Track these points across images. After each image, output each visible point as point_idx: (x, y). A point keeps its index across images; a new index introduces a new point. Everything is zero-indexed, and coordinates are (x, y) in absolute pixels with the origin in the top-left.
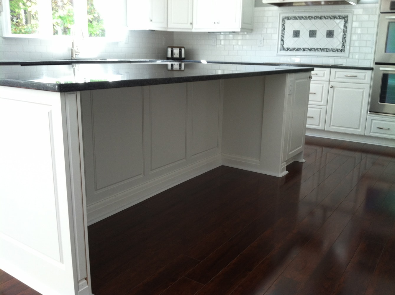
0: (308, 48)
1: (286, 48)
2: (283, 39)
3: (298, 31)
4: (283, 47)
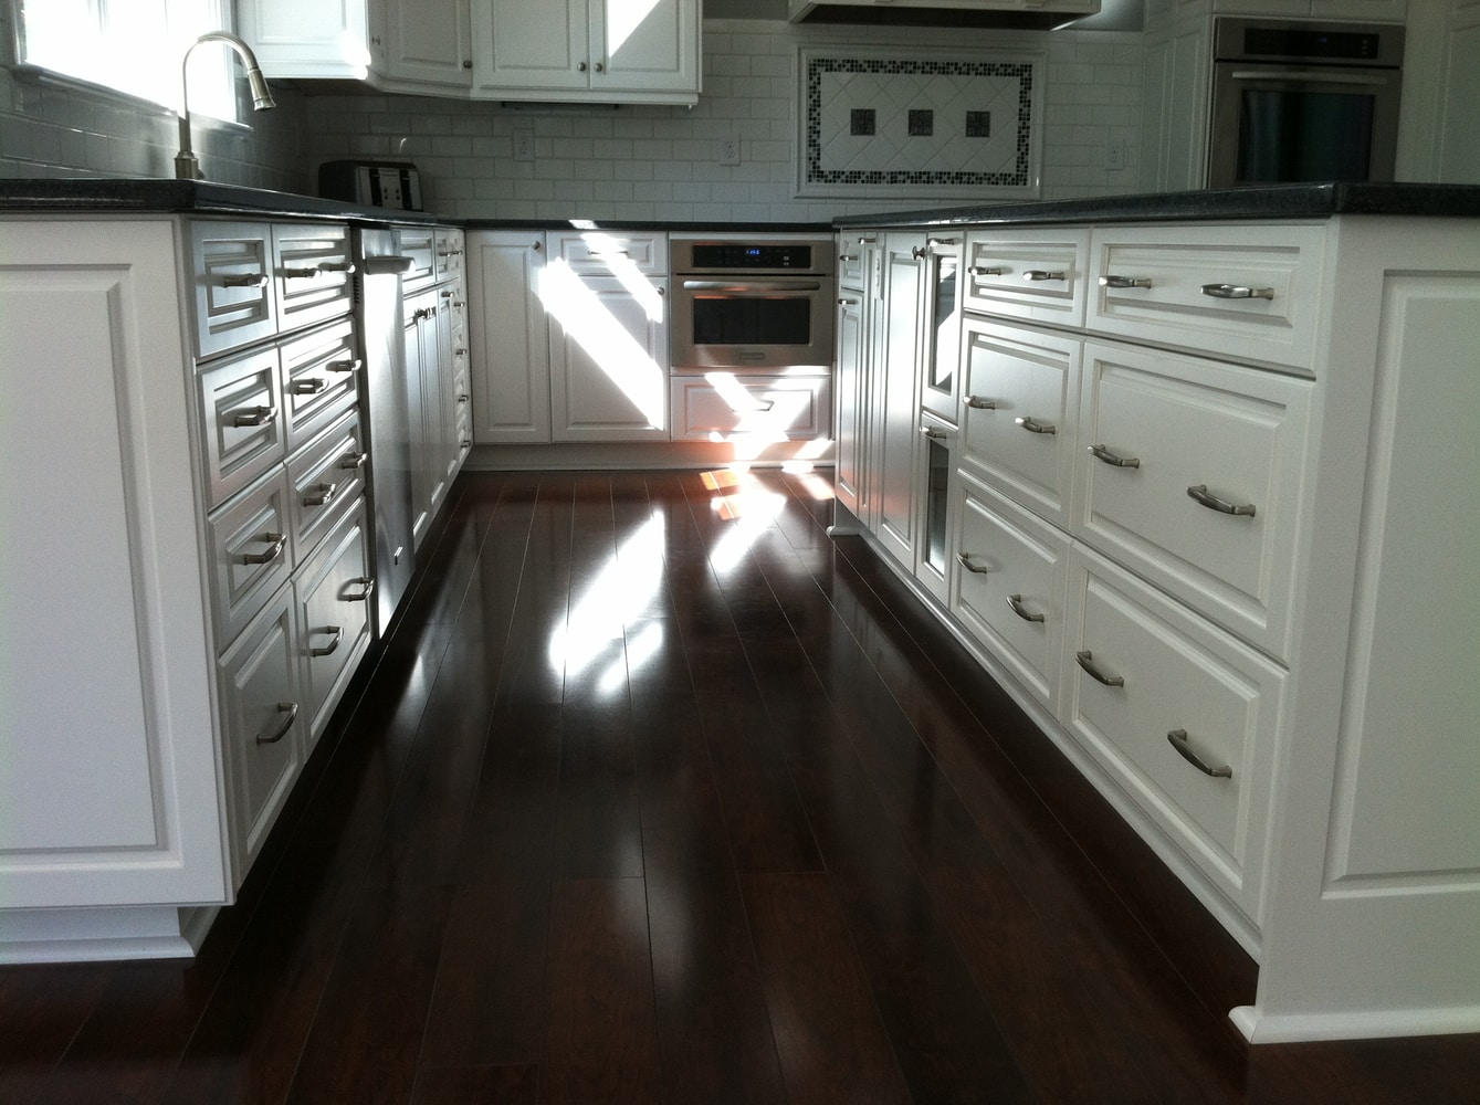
0: (908, 173)
1: (830, 173)
2: (814, 141)
3: (869, 111)
4: (819, 167)
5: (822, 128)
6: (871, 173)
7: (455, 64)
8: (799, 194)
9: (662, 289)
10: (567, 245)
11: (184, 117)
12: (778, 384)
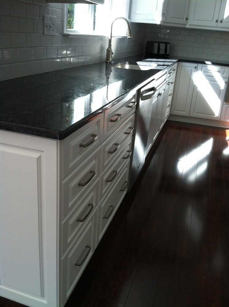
7: (183, 19)
9: (226, 82)
10: (203, 68)
11: (110, 39)
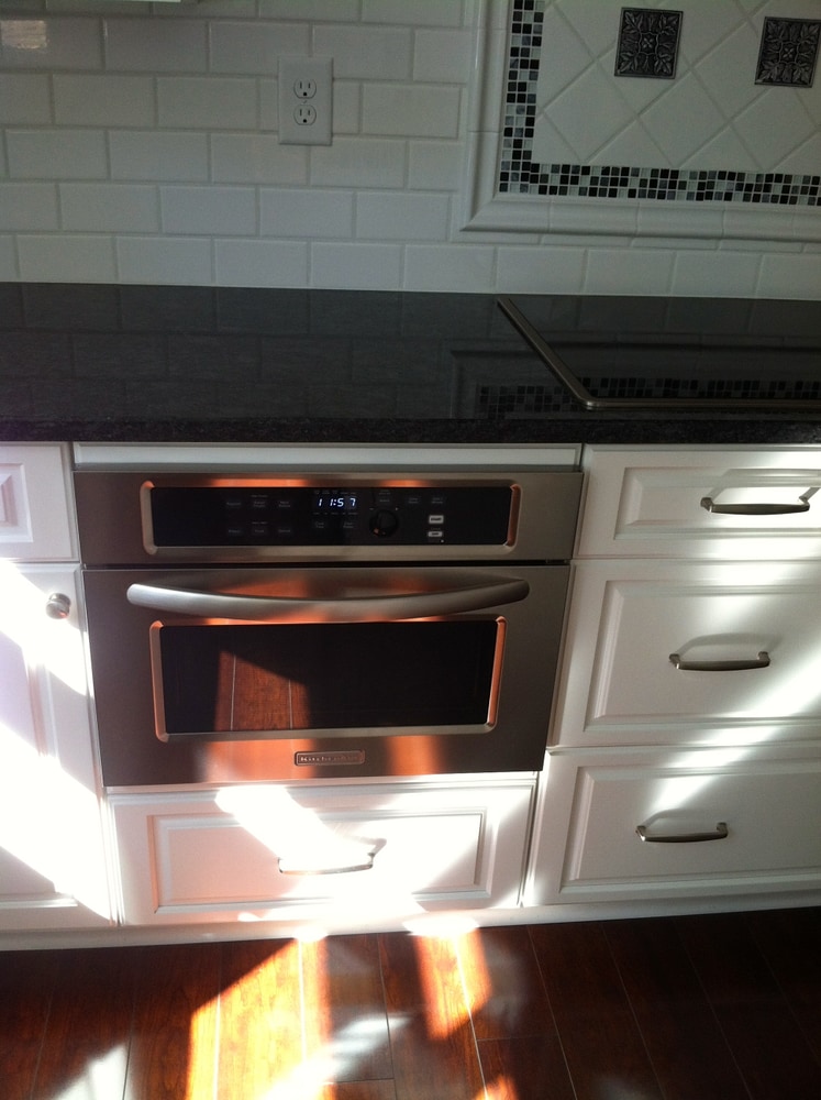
0: (741, 176)
1: (555, 169)
2: (523, 86)
3: (668, 14)
4: (528, 154)
5: (542, 54)
6: (654, 172)
8: (475, 222)
9: (63, 599)
12: (399, 802)
